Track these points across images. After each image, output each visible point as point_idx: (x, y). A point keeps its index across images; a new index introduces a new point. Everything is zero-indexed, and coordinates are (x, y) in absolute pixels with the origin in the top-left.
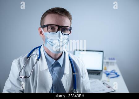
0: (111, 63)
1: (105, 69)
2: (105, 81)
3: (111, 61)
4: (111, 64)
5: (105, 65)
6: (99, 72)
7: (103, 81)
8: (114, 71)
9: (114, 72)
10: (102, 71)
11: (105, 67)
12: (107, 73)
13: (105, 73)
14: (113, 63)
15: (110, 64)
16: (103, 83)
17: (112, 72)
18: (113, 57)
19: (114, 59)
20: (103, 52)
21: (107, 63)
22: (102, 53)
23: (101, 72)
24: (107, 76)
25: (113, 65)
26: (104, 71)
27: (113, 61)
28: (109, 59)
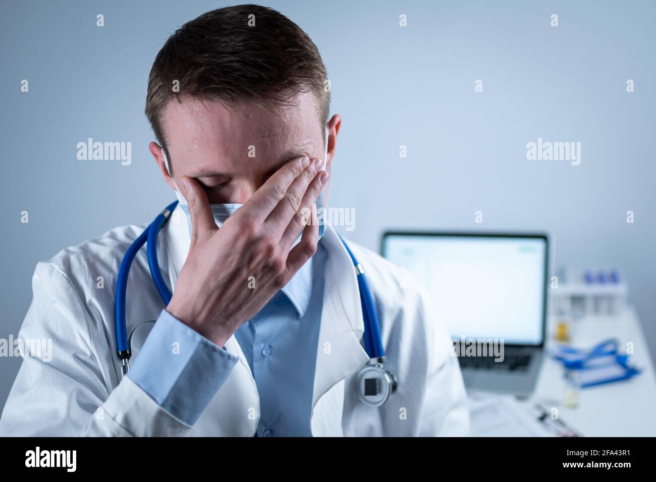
0: (597, 299)
1: (563, 337)
2: (555, 403)
3: (596, 289)
4: (597, 310)
5: (560, 313)
6: (526, 352)
7: (538, 407)
8: (609, 348)
9: (613, 353)
10: (541, 346)
11: (562, 326)
12: (572, 358)
13: (559, 359)
14: (610, 298)
15: (590, 304)
16: (539, 414)
17: (598, 351)
18: (607, 269)
19: (614, 278)
20: (543, 237)
21: (577, 300)
22: (539, 245)
23: (536, 354)
24: (566, 376)
25: (611, 311)
26: (552, 345)
27: (607, 289)
28: (588, 279)
